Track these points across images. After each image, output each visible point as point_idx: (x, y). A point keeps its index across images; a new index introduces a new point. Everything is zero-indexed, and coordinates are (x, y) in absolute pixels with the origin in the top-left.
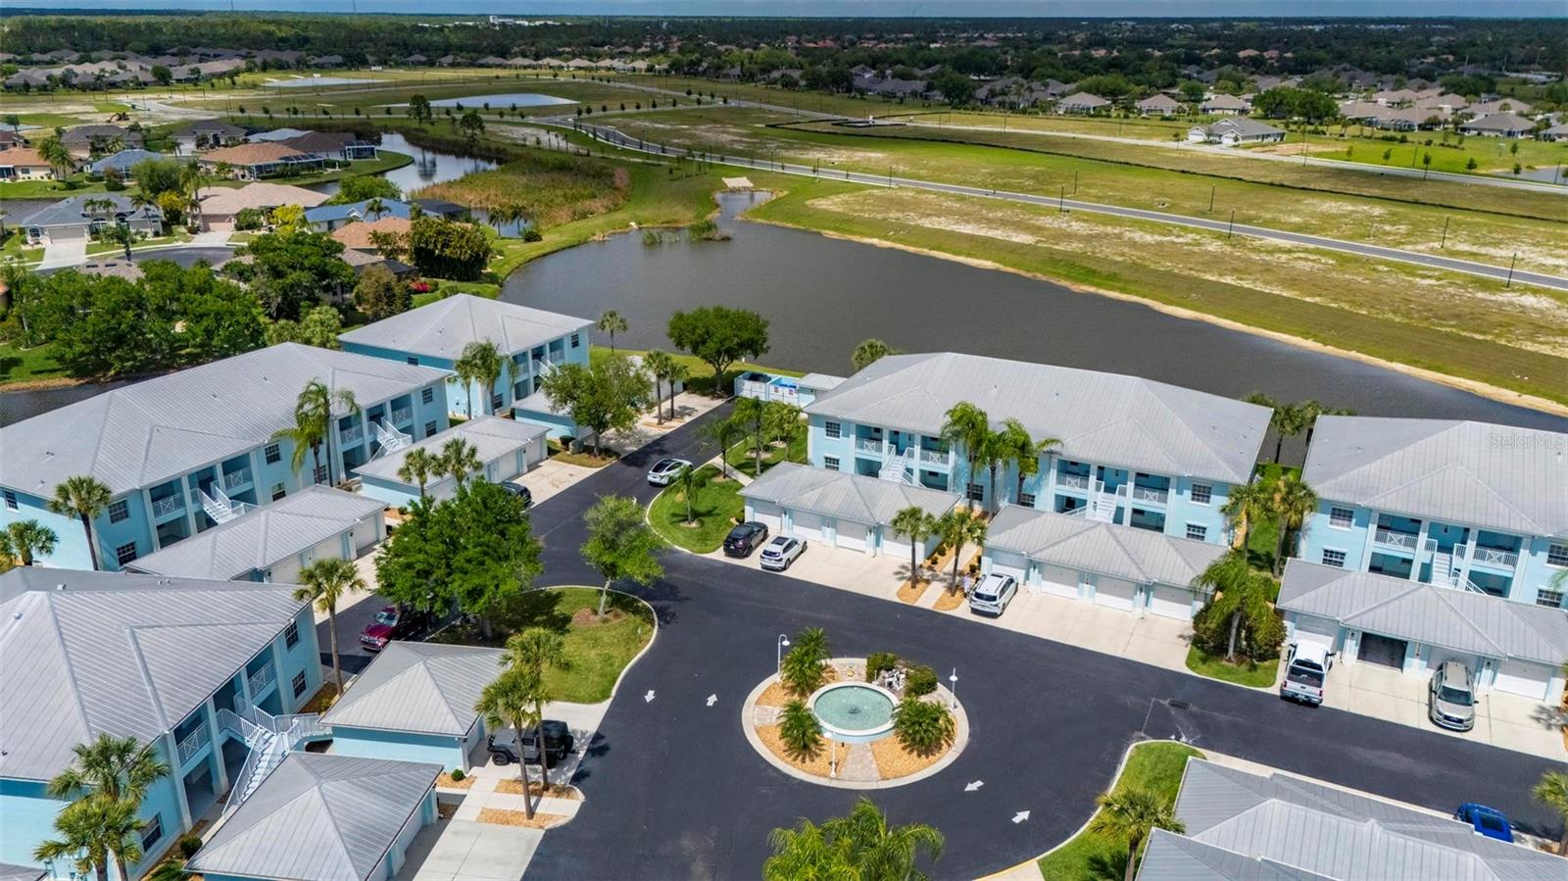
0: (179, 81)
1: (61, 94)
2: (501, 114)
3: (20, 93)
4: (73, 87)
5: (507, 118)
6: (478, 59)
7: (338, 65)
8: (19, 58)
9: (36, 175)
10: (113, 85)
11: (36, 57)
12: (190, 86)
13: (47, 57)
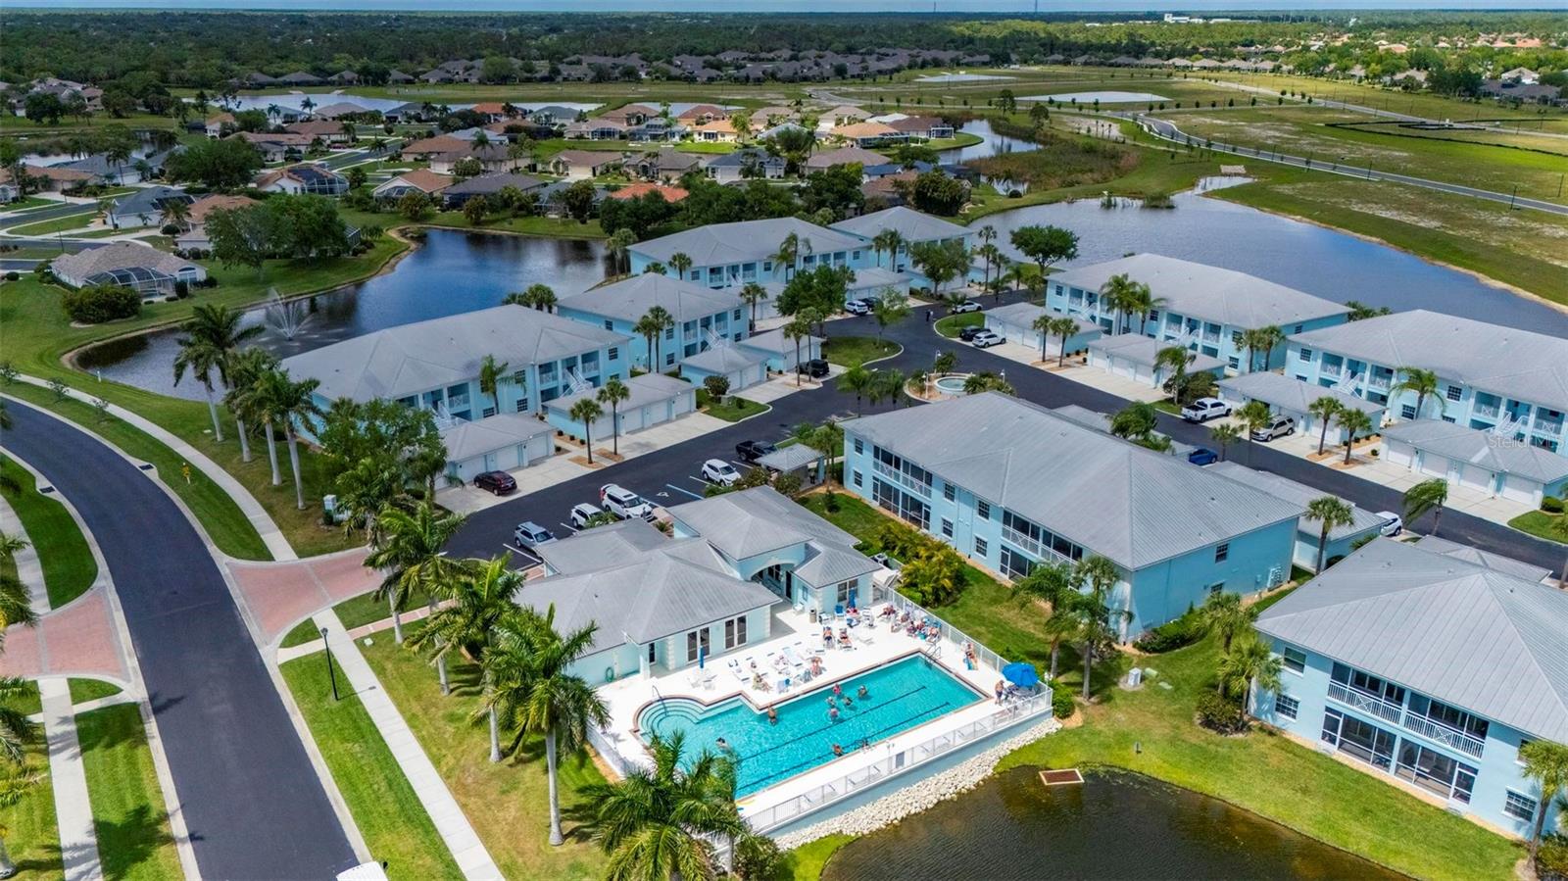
0: (853, 76)
1: (768, 84)
2: (1081, 108)
3: (741, 83)
4: (777, 80)
5: (1084, 111)
6: (1111, 58)
7: (985, 64)
8: (752, 56)
9: (729, 139)
10: (805, 79)
11: (763, 55)
12: (858, 81)
13: (772, 55)
